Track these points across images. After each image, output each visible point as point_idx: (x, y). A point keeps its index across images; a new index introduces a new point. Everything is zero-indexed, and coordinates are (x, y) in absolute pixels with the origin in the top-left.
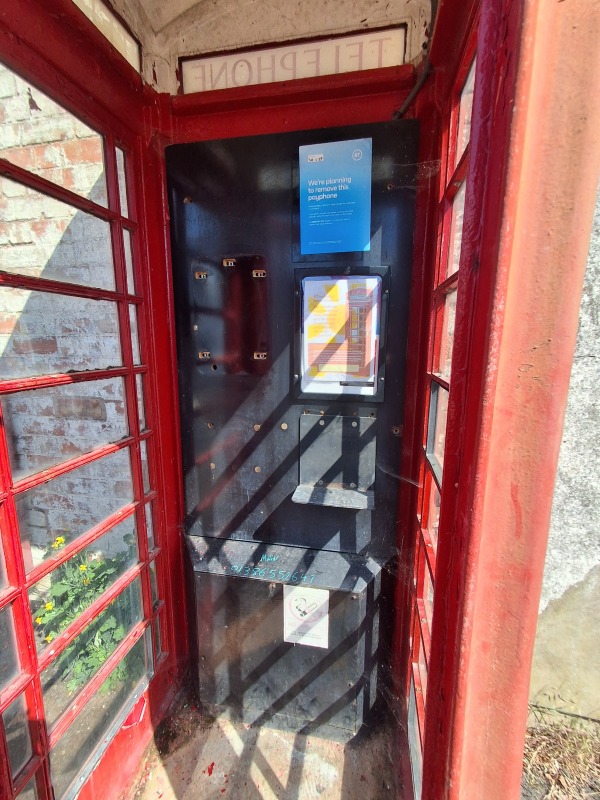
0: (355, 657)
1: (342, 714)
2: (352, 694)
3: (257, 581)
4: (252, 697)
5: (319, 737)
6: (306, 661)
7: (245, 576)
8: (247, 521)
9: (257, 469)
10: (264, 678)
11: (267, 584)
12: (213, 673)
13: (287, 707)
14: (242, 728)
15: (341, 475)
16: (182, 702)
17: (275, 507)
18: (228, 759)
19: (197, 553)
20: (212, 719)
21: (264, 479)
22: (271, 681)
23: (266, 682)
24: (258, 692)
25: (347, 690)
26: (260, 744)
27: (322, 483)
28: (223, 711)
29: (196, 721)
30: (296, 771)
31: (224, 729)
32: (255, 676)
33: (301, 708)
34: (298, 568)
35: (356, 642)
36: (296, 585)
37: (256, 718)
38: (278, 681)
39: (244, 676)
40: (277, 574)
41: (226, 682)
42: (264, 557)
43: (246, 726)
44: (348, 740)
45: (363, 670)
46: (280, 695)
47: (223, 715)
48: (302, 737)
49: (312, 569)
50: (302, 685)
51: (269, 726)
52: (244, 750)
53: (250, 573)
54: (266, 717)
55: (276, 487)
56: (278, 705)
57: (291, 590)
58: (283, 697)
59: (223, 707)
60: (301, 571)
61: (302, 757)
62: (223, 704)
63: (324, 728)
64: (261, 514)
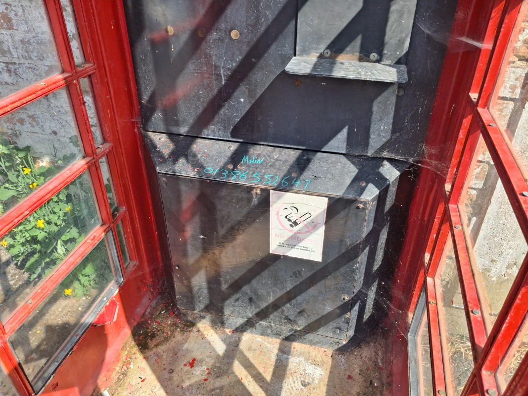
0: (353, 271)
1: (332, 325)
2: (346, 307)
3: (237, 186)
4: (233, 306)
5: (305, 343)
6: (295, 273)
7: (222, 179)
8: (222, 112)
9: (234, 34)
10: (246, 288)
11: (249, 189)
12: (190, 282)
13: (271, 316)
14: (224, 332)
15: (358, 41)
16: (159, 308)
17: (260, 92)
18: (209, 357)
19: (159, 152)
20: (192, 324)
21: (245, 49)
22: (255, 292)
23: (249, 292)
24: (240, 302)
25: (339, 303)
26: (243, 346)
27: (328, 53)
28: (203, 317)
29: (174, 325)
30: (280, 369)
31: (205, 333)
32: (236, 286)
33: (287, 318)
34: (289, 172)
35: (357, 256)
36: (286, 191)
37: (238, 325)
38: (262, 292)
39: (224, 287)
40: (262, 178)
41: (205, 292)
42: (245, 159)
43: (228, 331)
44: (336, 347)
45: (361, 285)
46: (264, 305)
47: (203, 321)
48: (287, 343)
49: (307, 174)
50: (289, 297)
51: (252, 332)
52: (226, 351)
53: (229, 176)
54: (249, 324)
55: (262, 62)
56: (263, 315)
57: (279, 198)
58: (267, 307)
59: (202, 314)
60: (294, 175)
61: (287, 359)
62: (202, 311)
63: (311, 336)
64: (241, 102)
